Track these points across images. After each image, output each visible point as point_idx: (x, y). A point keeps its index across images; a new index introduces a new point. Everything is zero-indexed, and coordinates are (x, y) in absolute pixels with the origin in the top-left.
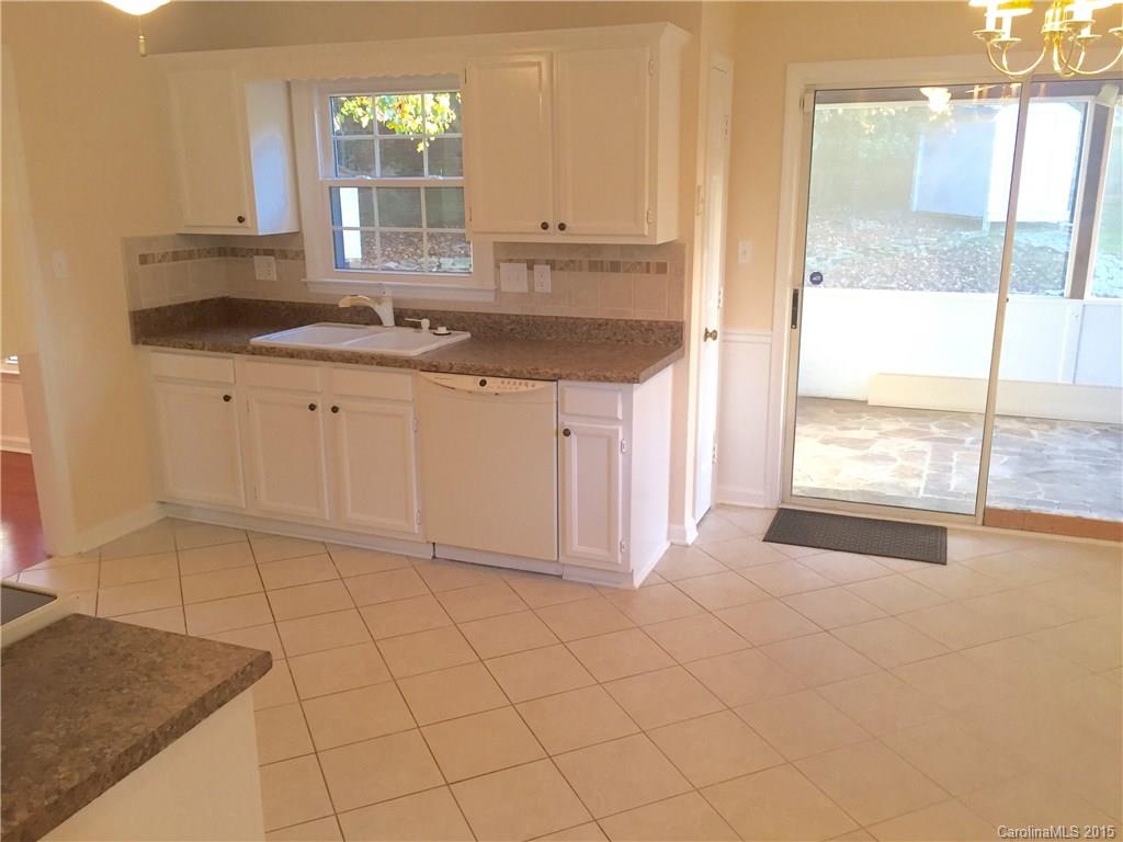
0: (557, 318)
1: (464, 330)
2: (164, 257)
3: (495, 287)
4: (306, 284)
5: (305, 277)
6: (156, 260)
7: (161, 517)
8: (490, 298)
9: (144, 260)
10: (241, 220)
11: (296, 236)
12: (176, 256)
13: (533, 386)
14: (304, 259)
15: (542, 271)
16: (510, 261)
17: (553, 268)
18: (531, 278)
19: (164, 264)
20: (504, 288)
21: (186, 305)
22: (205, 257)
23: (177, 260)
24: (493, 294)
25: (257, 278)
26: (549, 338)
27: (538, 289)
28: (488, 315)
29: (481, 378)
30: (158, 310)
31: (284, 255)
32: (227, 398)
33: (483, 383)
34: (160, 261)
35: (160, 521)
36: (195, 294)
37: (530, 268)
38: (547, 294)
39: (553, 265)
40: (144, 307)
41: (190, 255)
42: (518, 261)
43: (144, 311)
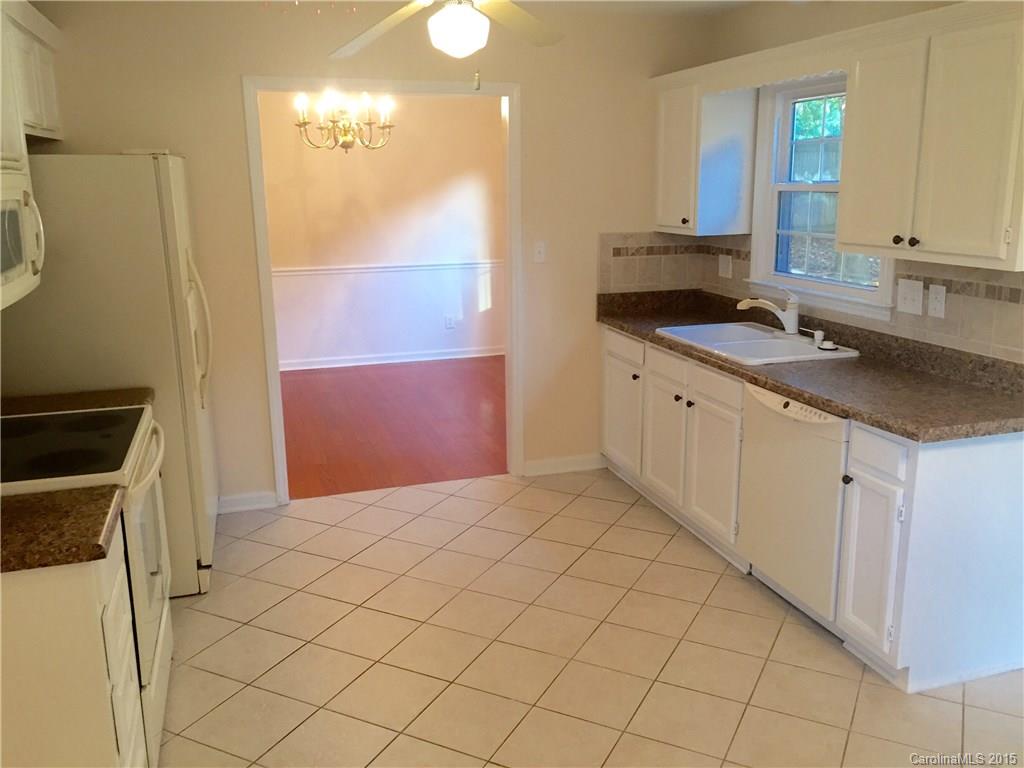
0: (943, 348)
1: (857, 348)
2: (638, 251)
3: (892, 305)
4: (748, 283)
5: (748, 277)
6: (630, 253)
7: (600, 467)
8: (885, 317)
9: (617, 252)
10: (685, 221)
11: (747, 237)
12: (650, 251)
13: (825, 418)
14: (749, 260)
15: (938, 291)
16: (909, 277)
17: (948, 291)
18: (926, 297)
19: (637, 257)
20: (901, 308)
21: (653, 293)
22: (682, 253)
23: (652, 254)
24: (889, 313)
25: (720, 274)
26: (932, 371)
27: (931, 313)
28: (881, 335)
29: (787, 400)
30: (623, 295)
31: (738, 254)
32: (635, 377)
33: (786, 405)
34: (633, 254)
35: (599, 470)
36: (665, 284)
37: (926, 287)
38: (939, 319)
39: (949, 285)
40: (611, 292)
41: (666, 250)
42: (917, 279)
43: (610, 295)
